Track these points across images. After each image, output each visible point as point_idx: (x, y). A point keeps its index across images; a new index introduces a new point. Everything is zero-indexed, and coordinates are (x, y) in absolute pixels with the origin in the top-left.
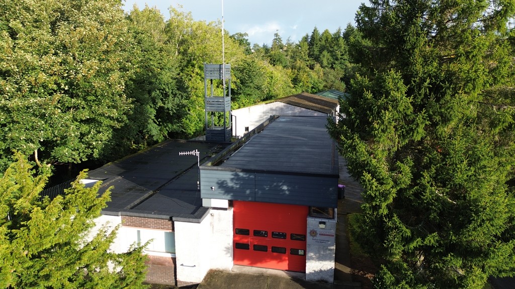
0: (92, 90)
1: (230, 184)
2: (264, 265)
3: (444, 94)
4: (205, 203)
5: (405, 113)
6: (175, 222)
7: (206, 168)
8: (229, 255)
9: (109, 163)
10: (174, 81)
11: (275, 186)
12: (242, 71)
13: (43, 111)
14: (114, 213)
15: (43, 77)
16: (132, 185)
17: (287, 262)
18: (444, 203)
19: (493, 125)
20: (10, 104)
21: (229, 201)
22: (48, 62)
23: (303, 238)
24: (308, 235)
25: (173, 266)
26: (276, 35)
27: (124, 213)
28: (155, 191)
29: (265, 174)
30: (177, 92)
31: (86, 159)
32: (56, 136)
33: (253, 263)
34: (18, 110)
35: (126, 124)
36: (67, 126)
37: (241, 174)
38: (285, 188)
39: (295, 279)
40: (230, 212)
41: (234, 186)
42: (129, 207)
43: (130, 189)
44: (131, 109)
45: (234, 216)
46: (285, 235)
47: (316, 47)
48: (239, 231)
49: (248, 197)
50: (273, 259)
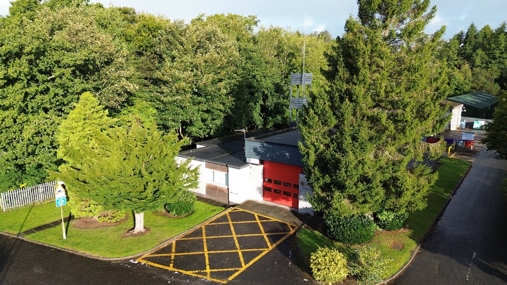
0: (208, 92)
1: (260, 150)
2: (279, 202)
4: (248, 160)
6: (229, 168)
7: (249, 140)
8: (259, 192)
9: (216, 138)
11: (283, 153)
13: (182, 104)
14: (202, 160)
15: (183, 84)
17: (291, 202)
20: (165, 99)
21: (260, 160)
22: (187, 75)
23: (296, 186)
24: (300, 185)
25: (228, 193)
27: (206, 161)
28: (230, 154)
29: (277, 146)
30: (276, 94)
31: (207, 135)
32: (188, 119)
33: (273, 200)
34: (169, 103)
35: (229, 115)
37: (265, 144)
38: (287, 154)
39: (292, 211)
40: (262, 167)
41: (262, 151)
42: (212, 159)
43: (218, 151)
44: (233, 105)
45: (264, 170)
46: (290, 184)
47: (469, 44)
48: (267, 180)
49: (268, 158)
50: (284, 198)
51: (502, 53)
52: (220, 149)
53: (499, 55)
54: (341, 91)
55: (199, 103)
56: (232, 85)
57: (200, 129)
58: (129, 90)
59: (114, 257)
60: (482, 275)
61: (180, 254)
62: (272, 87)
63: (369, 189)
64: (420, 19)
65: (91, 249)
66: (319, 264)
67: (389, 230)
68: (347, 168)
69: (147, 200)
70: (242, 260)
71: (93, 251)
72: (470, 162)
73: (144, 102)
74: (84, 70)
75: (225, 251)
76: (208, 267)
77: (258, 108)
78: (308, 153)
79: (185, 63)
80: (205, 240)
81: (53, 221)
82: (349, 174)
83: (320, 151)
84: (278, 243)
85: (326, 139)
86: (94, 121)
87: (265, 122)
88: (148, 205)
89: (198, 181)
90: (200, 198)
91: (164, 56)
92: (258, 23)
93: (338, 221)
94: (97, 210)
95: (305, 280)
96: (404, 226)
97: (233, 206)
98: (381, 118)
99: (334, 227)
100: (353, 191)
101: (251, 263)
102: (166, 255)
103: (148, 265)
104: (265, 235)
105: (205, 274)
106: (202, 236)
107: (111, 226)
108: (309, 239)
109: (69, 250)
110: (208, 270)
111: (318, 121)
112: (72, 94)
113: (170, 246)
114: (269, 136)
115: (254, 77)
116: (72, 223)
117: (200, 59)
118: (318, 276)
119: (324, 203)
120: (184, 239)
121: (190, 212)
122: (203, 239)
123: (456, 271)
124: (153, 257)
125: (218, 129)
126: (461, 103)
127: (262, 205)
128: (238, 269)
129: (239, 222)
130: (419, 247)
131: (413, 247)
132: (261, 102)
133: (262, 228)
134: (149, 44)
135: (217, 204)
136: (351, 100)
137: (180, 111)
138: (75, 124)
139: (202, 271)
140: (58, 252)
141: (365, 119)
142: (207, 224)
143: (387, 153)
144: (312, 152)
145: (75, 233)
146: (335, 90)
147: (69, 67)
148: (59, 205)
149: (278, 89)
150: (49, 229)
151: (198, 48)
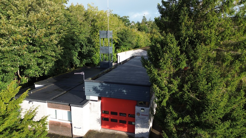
0: (42, 43)
2: (116, 129)
3: (196, 45)
4: (87, 98)
5: (177, 55)
6: (71, 107)
7: (88, 81)
9: (51, 78)
10: (86, 39)
11: (120, 90)
12: (122, 34)
13: (19, 52)
14: (44, 101)
15: (19, 37)
16: (58, 88)
17: (127, 128)
18: (194, 101)
19: (223, 61)
21: (98, 97)
22: (22, 30)
23: (133, 116)
24: (136, 115)
25: (71, 127)
26: (144, 17)
28: (67, 91)
29: (115, 85)
30: (88, 44)
31: (42, 75)
32: (25, 64)
33: (110, 127)
34: (7, 52)
35: (59, 59)
36: (30, 59)
37: (104, 84)
38: (125, 91)
39: (129, 136)
40: (99, 103)
41: (100, 89)
42: (52, 98)
43: (56, 90)
44: (62, 52)
45: (102, 104)
48: (104, 112)
49: (107, 95)
56: (60, 37)
57: (36, 71)
77: (76, 54)
79: (20, 20)
115: (73, 33)
132: (79, 50)
137: (17, 58)
151: (30, 10)
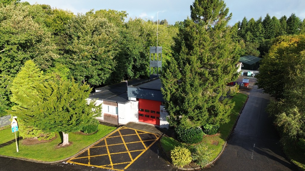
0: (102, 58)
1: (136, 92)
2: (148, 122)
4: (129, 99)
6: (118, 104)
7: (130, 87)
8: (136, 117)
9: (107, 86)
11: (150, 94)
13: (86, 65)
14: (101, 99)
15: (86, 53)
17: (155, 122)
20: (76, 63)
21: (137, 98)
23: (158, 113)
24: (160, 112)
25: (118, 118)
27: (104, 100)
28: (117, 95)
29: (146, 90)
30: (141, 58)
31: (101, 84)
32: (89, 75)
33: (144, 121)
34: (78, 65)
35: (114, 72)
36: (93, 71)
37: (139, 89)
38: (153, 95)
39: (156, 127)
40: (137, 102)
42: (107, 98)
43: (110, 94)
44: (117, 65)
45: (139, 104)
46: (155, 112)
47: (243, 29)
48: (141, 110)
49: (141, 97)
50: (150, 120)
51: (260, 34)
52: (110, 92)
53: (259, 35)
54: (184, 60)
55: (96, 64)
56: (116, 54)
57: (96, 80)
58: (54, 58)
59: (53, 161)
60: (259, 156)
61: (93, 156)
62: (139, 54)
63: (201, 113)
64: (224, 20)
65: (37, 157)
66: (176, 156)
67: (210, 134)
68: (188, 102)
69: (73, 125)
70: (131, 157)
71: (38, 158)
72: (247, 95)
73: (62, 65)
74: (24, 46)
75: (120, 153)
76: (111, 163)
77: (131, 67)
78: (166, 94)
79: (87, 40)
80: (107, 147)
81: (8, 141)
82: (190, 105)
83: (173, 92)
84: (150, 146)
85: (176, 85)
86: (35, 78)
87: (135, 75)
88: (73, 128)
89: (101, 112)
90: (101, 123)
91: (73, 36)
92: (127, 15)
93: (183, 131)
94: (37, 133)
95: (168, 165)
96: (218, 132)
97: (122, 126)
98: (205, 74)
99: (181, 135)
100: (192, 114)
101: (137, 158)
102: (85, 157)
103: (75, 164)
104: (142, 142)
105: (110, 167)
106: (105, 145)
107: (46, 142)
108: (168, 143)
109: (22, 159)
110: (112, 164)
111: (172, 76)
112: (16, 61)
113: (86, 152)
114: (141, 84)
115: (128, 48)
116: (21, 141)
117: (96, 38)
118: (175, 163)
119: (176, 122)
120: (94, 147)
121: (96, 131)
122: (106, 147)
123: (246, 154)
124: (77, 159)
125: (107, 80)
126: (241, 62)
127: (138, 124)
128: (129, 162)
129: (126, 135)
130: (226, 143)
131: (224, 143)
132: (133, 63)
133: (140, 138)
134: (62, 28)
135: (112, 125)
136: (190, 64)
137: (85, 70)
138: (23, 81)
139: (108, 165)
140: (14, 160)
141: (197, 74)
142: (107, 137)
143: (209, 92)
144: (168, 93)
145: (24, 148)
146: (180, 59)
147: (15, 44)
148: (13, 131)
149: (142, 55)
150: (6, 146)
151: (94, 31)
